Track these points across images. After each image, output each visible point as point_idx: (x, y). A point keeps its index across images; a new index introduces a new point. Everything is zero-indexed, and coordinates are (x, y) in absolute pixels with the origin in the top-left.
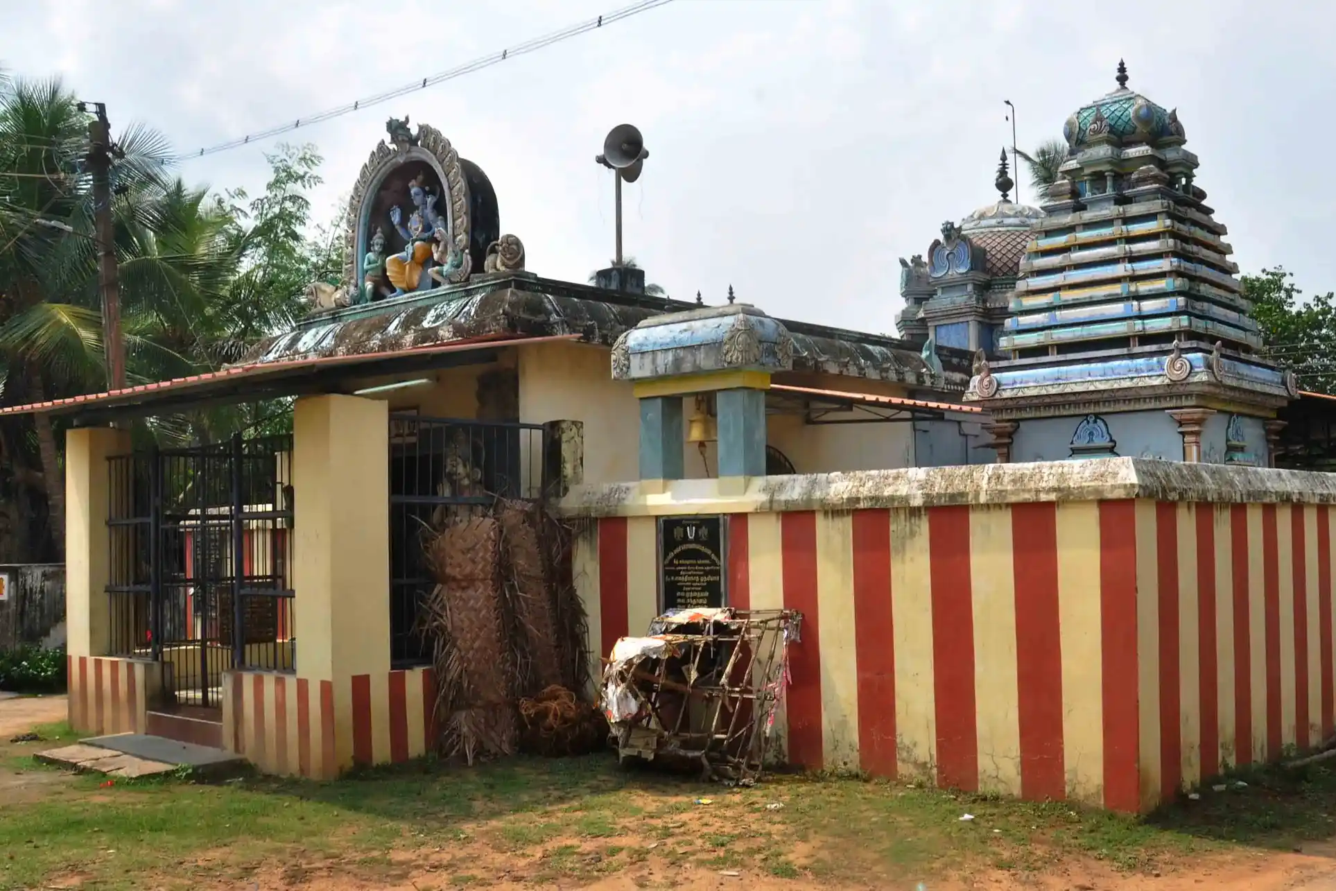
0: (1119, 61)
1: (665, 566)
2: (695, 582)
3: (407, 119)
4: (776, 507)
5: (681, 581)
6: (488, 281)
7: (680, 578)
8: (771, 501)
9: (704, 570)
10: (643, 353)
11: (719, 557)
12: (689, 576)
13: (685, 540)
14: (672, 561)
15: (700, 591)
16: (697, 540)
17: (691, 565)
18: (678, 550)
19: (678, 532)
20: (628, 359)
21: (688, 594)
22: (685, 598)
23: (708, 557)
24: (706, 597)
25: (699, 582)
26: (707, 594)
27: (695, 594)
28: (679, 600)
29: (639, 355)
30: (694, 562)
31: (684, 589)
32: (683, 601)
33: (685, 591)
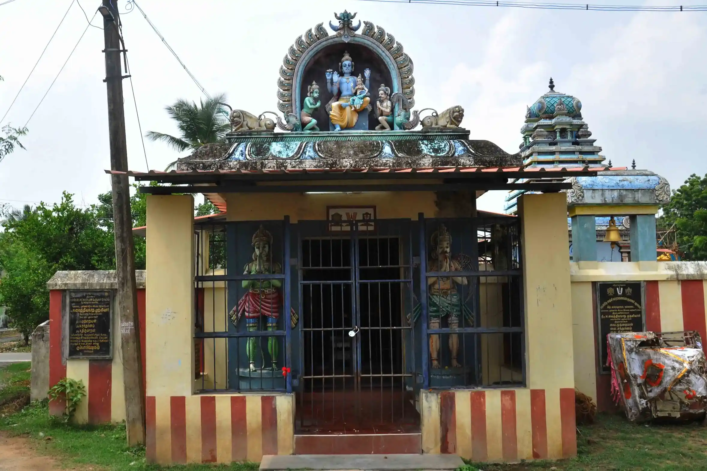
0: (550, 78)
1: (601, 310)
2: (623, 318)
3: (355, 14)
4: (680, 278)
5: (612, 318)
6: (447, 132)
7: (612, 317)
8: (677, 275)
9: (630, 312)
10: (594, 190)
11: (640, 305)
12: (618, 315)
13: (616, 295)
14: (606, 306)
15: (627, 323)
16: (624, 295)
17: (620, 309)
18: (610, 301)
19: (610, 291)
20: (583, 192)
21: (618, 325)
22: (617, 327)
23: (633, 304)
24: (632, 326)
25: (626, 318)
26: (632, 325)
27: (623, 325)
28: (612, 329)
29: (591, 191)
30: (623, 307)
31: (615, 322)
32: (615, 329)
33: (616, 324)
